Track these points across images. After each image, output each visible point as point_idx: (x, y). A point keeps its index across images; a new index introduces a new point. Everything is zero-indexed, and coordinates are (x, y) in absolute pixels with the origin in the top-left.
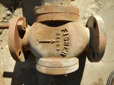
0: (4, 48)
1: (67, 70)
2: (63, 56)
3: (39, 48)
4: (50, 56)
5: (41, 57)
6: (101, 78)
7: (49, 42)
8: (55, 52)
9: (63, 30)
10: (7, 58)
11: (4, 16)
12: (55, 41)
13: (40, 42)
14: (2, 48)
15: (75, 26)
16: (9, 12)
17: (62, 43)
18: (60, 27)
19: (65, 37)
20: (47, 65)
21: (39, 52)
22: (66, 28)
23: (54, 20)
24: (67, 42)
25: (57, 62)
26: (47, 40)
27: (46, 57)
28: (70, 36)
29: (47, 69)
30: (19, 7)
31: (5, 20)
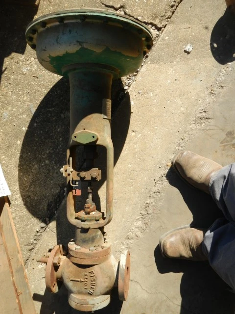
0: (36, 268)
1: (93, 307)
2: (90, 294)
3: (70, 285)
4: (80, 293)
5: (72, 293)
6: (145, 312)
7: (78, 281)
8: (83, 290)
9: (90, 272)
10: (38, 280)
11: (37, 230)
12: (83, 280)
13: (71, 281)
14: (34, 269)
15: (100, 268)
16: (43, 225)
17: (89, 283)
18: (88, 269)
19: (92, 278)
20: (76, 301)
21: (70, 288)
22: (93, 270)
23: (83, 264)
24: (93, 282)
25: (85, 300)
26: (77, 280)
27: (76, 293)
28: (96, 277)
29: (76, 305)
30: (54, 220)
31: (39, 234)
